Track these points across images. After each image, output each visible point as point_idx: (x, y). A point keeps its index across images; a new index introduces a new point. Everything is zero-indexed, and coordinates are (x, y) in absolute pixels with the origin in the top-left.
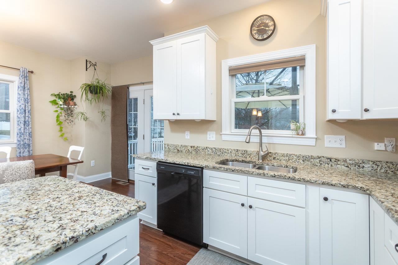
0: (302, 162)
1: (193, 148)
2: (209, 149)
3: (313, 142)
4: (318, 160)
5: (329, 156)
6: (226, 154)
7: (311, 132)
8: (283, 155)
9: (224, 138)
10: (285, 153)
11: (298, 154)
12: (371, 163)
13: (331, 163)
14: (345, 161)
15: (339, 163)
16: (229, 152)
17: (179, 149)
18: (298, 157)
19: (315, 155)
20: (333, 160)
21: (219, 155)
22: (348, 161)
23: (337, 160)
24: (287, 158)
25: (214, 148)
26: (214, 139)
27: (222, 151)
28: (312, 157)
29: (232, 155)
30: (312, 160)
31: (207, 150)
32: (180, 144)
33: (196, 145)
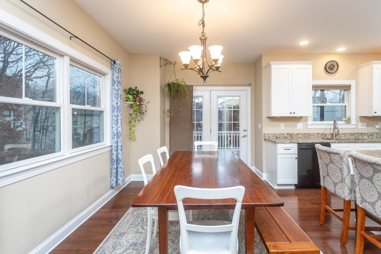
0: (351, 136)
1: (288, 135)
2: (300, 134)
3: (354, 127)
4: (357, 135)
5: (362, 132)
6: (312, 136)
7: (353, 121)
8: (342, 134)
9: (309, 127)
10: (343, 132)
11: (349, 132)
12: (376, 134)
13: (362, 135)
14: (367, 134)
15: (365, 135)
16: (314, 135)
17: (278, 136)
18: (349, 134)
19: (356, 132)
20: (363, 134)
21: (307, 137)
22: (368, 134)
23: (365, 134)
24: (344, 135)
25: (304, 133)
26: (302, 128)
27: (309, 135)
28: (355, 134)
29: (315, 136)
30: (355, 135)
31: (299, 135)
32: (278, 133)
33: (291, 133)
